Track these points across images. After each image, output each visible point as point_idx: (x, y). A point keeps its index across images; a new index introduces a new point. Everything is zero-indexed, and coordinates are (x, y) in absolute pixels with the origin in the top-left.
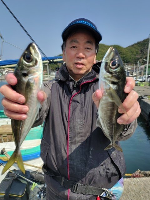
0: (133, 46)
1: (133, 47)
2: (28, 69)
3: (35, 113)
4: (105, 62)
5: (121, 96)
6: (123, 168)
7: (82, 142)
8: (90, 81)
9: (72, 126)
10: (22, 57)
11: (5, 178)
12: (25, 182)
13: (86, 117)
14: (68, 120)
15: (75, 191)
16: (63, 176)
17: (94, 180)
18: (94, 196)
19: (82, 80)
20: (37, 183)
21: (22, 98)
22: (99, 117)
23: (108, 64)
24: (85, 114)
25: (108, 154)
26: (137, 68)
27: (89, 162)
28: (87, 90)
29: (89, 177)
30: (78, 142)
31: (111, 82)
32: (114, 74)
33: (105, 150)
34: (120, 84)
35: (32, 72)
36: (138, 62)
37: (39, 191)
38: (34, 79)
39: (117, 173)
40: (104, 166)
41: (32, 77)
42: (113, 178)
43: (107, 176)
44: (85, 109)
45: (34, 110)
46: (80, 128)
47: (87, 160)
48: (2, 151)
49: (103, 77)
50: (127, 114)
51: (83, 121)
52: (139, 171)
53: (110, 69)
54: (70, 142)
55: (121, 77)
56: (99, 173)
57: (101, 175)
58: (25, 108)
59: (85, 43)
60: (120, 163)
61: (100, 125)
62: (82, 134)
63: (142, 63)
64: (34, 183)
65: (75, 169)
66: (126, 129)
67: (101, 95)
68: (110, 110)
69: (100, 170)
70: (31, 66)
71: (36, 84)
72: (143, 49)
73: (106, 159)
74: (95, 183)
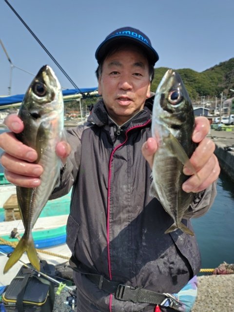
0: (212, 69)
1: (213, 71)
2: (40, 108)
3: (53, 176)
4: (161, 93)
5: (188, 147)
6: (196, 261)
7: (131, 220)
8: (141, 124)
9: (114, 195)
10: (31, 89)
11: (17, 276)
12: (48, 283)
13: (136, 181)
14: (107, 187)
15: (120, 298)
16: (101, 274)
17: (151, 280)
18: (151, 305)
19: (129, 124)
20: (65, 284)
21: (32, 153)
22: (154, 181)
23: (166, 97)
24: (135, 177)
25: (170, 240)
26: (219, 103)
27: (141, 252)
28: (136, 139)
29: (141, 276)
30: (124, 221)
31: (170, 126)
32: (175, 113)
33: (166, 233)
34: (185, 129)
35: (47, 111)
36: (222, 94)
37: (69, 295)
38: (50, 122)
39: (186, 269)
40: (166, 258)
41: (47, 118)
42: (180, 277)
43: (170, 274)
44: (134, 168)
45: (52, 172)
46: (126, 198)
47: (138, 249)
48: (12, 232)
49: (159, 117)
50: (197, 175)
51: (131, 188)
52: (225, 264)
53: (168, 105)
54: (111, 220)
55: (186, 117)
56: (157, 269)
57: (160, 272)
58: (38, 168)
59: (132, 66)
60: (191, 253)
61: (156, 193)
62: (130, 209)
63: (228, 95)
64: (61, 284)
65: (120, 263)
66: (197, 200)
67: (156, 147)
68: (171, 170)
69: (159, 265)
70: (45, 103)
71: (54, 130)
72: (229, 74)
73: (168, 247)
74: (151, 284)
